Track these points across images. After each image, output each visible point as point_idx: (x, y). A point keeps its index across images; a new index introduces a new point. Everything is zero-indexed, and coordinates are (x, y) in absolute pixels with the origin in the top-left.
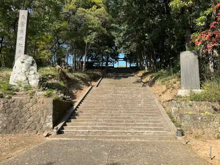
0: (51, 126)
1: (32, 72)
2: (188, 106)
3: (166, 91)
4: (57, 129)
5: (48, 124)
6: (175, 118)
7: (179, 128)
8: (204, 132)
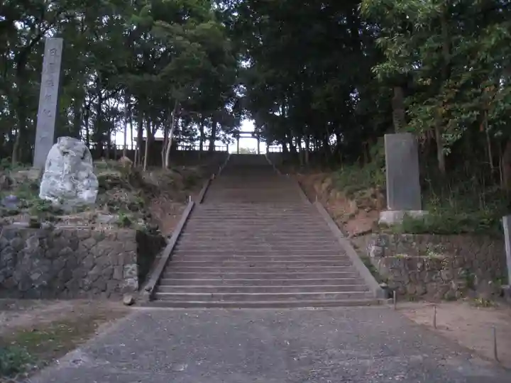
0: (136, 285)
1: (83, 174)
2: (401, 244)
3: (357, 213)
4: (148, 290)
5: (129, 280)
6: (377, 266)
7: (383, 285)
8: (425, 290)
